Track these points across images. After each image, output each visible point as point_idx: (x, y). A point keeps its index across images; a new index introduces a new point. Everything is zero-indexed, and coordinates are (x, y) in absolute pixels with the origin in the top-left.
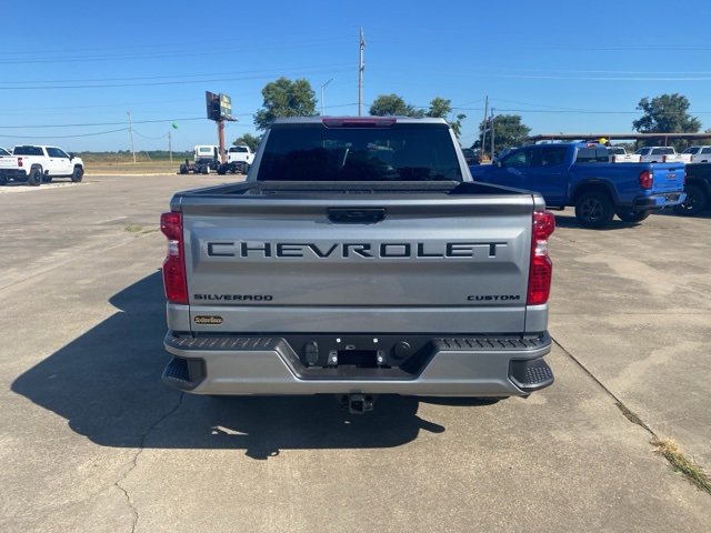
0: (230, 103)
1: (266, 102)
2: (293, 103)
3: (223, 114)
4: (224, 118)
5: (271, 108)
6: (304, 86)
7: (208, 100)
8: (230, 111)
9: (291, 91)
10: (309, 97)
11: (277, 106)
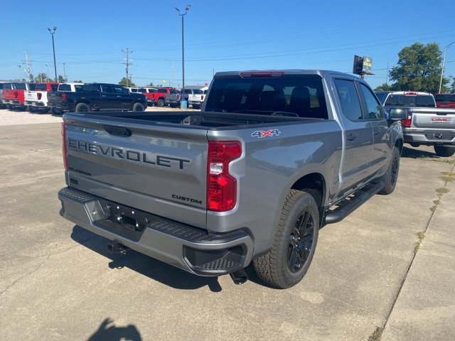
0: (371, 63)
1: (400, 61)
2: (421, 61)
3: (364, 70)
4: (364, 73)
5: (404, 65)
6: (433, 49)
7: (355, 60)
8: (370, 68)
9: (422, 52)
10: (436, 56)
11: (408, 63)
